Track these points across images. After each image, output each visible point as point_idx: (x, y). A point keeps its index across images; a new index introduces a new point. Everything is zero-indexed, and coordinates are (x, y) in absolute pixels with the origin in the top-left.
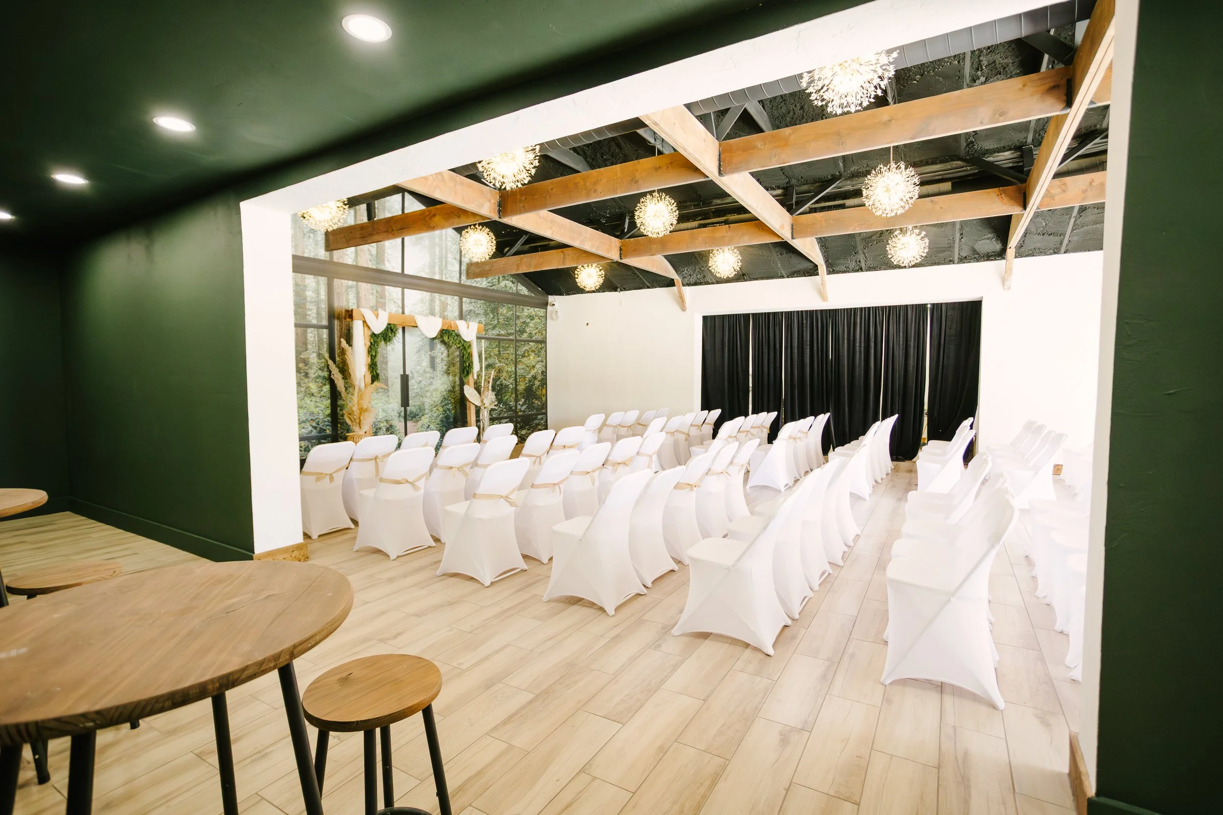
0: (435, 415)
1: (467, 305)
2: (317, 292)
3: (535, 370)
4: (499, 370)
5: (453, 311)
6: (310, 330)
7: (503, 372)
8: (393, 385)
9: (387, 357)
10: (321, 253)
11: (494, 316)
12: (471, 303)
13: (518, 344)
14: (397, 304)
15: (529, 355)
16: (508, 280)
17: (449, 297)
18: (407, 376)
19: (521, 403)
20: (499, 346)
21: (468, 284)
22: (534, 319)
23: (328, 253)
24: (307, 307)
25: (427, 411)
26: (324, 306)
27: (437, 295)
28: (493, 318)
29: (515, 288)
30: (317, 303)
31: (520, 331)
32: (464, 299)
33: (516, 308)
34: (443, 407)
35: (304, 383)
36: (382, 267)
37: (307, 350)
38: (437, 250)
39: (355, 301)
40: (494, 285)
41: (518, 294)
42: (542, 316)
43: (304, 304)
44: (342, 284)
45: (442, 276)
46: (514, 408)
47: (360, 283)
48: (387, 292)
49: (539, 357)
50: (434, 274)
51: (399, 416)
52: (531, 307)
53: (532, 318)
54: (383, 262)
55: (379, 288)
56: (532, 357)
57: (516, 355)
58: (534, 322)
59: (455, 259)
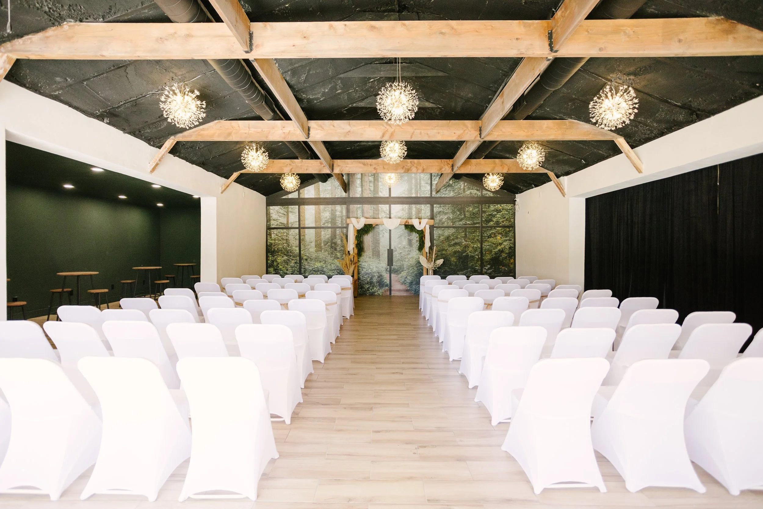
0: (411, 271)
1: (437, 209)
2: (342, 212)
3: (503, 246)
4: (465, 246)
5: (426, 213)
6: (337, 229)
7: (469, 247)
8: (382, 254)
9: (379, 240)
10: (344, 195)
11: (461, 213)
12: (441, 207)
13: (483, 229)
14: (386, 213)
15: (496, 236)
16: (473, 189)
17: (422, 205)
18: (392, 250)
19: (487, 268)
20: (465, 231)
21: (437, 196)
22: (501, 211)
23: (347, 194)
24: (337, 219)
25: (405, 269)
26: (345, 218)
27: (414, 206)
28: (459, 214)
29: (480, 194)
30: (342, 217)
31: (486, 220)
32: (435, 206)
33: (482, 207)
34: (417, 267)
35: (334, 253)
36: (377, 196)
37: (336, 238)
38: (413, 181)
39: (361, 214)
40: (459, 194)
41: (483, 197)
42: (509, 209)
43: (335, 218)
44: (354, 207)
45: (417, 194)
46: (479, 271)
47: (364, 205)
48: (380, 207)
49: (506, 237)
50: (412, 194)
51: (386, 270)
52: (497, 204)
53: (498, 211)
54: (378, 193)
55: (375, 206)
56: (498, 238)
57: (482, 236)
58: (501, 214)
59: (427, 183)
